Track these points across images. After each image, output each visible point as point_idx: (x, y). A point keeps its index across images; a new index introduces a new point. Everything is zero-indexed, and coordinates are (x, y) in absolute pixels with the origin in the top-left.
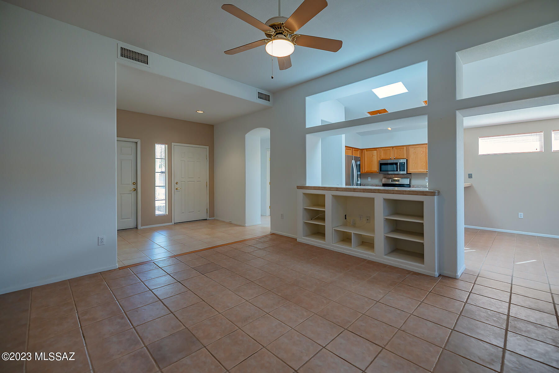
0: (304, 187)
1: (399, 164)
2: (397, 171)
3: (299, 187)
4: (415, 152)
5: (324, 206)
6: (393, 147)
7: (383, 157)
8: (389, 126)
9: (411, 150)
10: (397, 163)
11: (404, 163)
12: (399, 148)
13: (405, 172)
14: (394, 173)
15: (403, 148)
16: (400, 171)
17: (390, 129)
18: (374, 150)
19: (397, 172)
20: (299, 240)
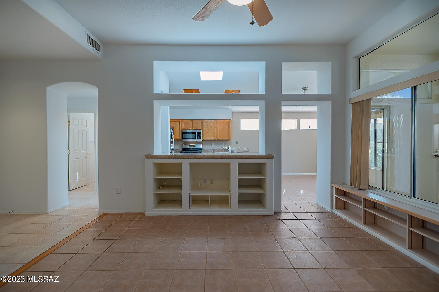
0: (151, 156)
1: (197, 133)
2: (196, 138)
3: (147, 157)
4: (207, 125)
5: (180, 174)
6: (192, 120)
7: (184, 128)
8: (194, 103)
9: (205, 123)
10: (196, 133)
11: (201, 133)
12: (196, 121)
13: (201, 140)
14: (193, 140)
15: (199, 121)
16: (198, 139)
17: (195, 106)
18: (177, 121)
19: (195, 140)
20: (147, 214)
